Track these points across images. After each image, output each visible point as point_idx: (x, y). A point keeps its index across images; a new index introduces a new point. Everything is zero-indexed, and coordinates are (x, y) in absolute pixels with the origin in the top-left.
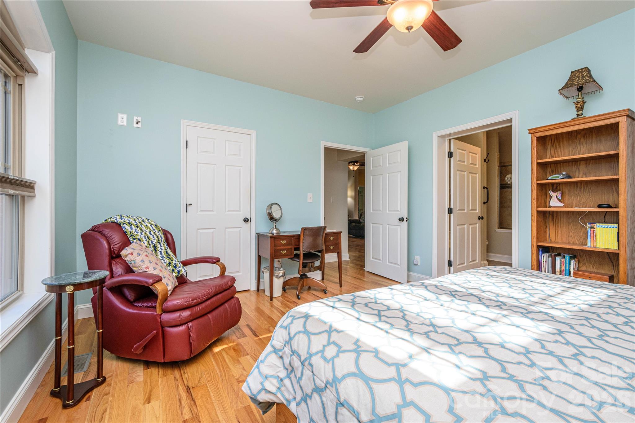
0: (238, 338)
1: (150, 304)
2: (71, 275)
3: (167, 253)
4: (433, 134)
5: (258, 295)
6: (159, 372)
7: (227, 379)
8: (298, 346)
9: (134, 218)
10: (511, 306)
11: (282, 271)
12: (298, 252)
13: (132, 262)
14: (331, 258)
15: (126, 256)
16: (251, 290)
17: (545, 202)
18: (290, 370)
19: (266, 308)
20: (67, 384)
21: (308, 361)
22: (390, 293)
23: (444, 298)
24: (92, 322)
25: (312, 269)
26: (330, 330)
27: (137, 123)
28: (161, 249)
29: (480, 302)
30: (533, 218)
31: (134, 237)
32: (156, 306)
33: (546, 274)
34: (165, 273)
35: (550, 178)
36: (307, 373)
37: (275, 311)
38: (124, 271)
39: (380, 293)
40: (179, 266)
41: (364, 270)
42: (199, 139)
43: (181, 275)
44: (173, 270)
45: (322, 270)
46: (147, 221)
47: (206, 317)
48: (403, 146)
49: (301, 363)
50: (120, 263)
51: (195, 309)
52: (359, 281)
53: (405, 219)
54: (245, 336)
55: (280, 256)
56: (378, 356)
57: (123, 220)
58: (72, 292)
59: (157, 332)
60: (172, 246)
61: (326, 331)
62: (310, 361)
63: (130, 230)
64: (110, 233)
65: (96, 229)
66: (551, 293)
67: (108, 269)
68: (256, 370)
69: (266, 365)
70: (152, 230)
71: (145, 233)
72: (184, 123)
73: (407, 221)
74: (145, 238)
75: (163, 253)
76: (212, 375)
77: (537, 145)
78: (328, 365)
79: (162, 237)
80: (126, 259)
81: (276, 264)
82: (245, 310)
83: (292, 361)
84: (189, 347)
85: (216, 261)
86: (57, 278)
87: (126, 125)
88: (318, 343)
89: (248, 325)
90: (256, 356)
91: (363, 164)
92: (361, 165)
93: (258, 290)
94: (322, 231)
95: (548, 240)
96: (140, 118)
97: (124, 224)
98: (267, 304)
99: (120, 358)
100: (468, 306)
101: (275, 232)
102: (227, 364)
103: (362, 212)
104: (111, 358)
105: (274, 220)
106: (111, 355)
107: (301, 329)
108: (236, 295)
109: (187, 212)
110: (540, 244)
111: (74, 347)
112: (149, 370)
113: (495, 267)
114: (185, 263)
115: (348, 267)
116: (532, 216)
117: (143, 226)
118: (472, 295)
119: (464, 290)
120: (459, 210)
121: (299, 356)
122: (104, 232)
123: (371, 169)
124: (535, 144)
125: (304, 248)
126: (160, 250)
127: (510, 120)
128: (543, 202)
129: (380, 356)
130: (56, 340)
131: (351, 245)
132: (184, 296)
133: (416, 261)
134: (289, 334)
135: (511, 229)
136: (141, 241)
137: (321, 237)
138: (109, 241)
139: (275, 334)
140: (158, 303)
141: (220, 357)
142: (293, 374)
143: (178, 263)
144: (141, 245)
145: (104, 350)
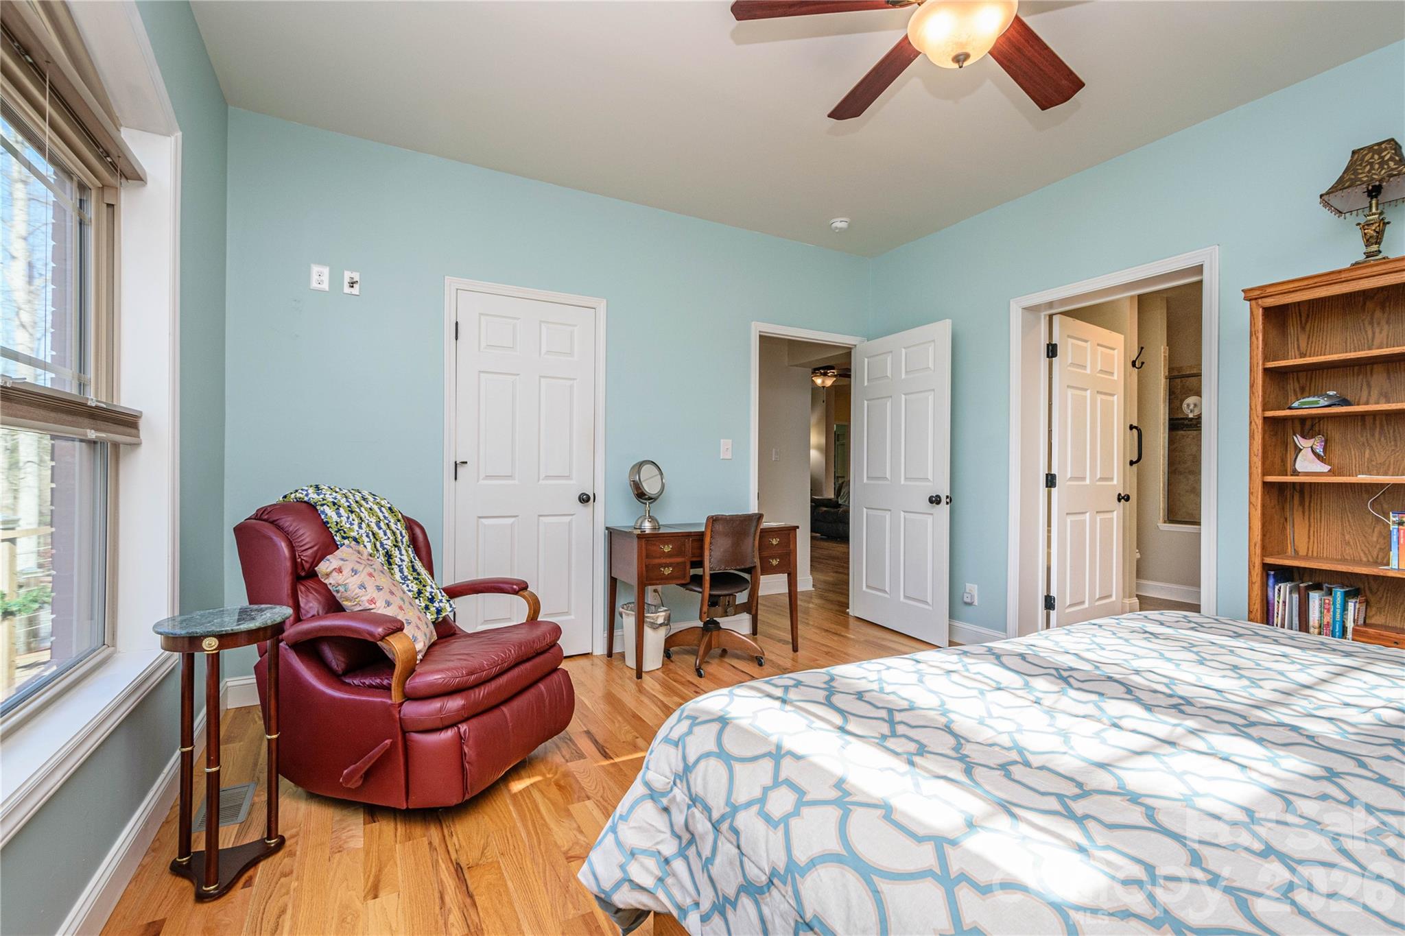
0: (567, 761)
1: (378, 681)
2: (212, 614)
3: (414, 570)
4: (1011, 303)
5: (610, 665)
6: (396, 829)
7: (543, 851)
8: (705, 787)
9: (345, 491)
10: (1207, 708)
11: (663, 614)
12: (699, 571)
13: (341, 589)
14: (772, 585)
15: (328, 575)
16: (595, 654)
17: (1284, 461)
18: (688, 840)
19: (628, 695)
20: (204, 849)
21: (729, 821)
22: (914, 670)
23: (1041, 684)
24: (256, 716)
25: (730, 610)
26: (778, 755)
27: (352, 284)
28: (402, 561)
29: (1129, 697)
30: (1253, 500)
31: (345, 533)
32: (390, 685)
33: (1286, 630)
34: (411, 614)
35: (1296, 404)
36: (727, 849)
37: (646, 700)
38: (324, 608)
39: (891, 670)
40: (440, 598)
41: (848, 614)
42: (483, 318)
43: (444, 618)
44: (427, 608)
45: (754, 612)
46: (371, 498)
47: (497, 713)
48: (941, 331)
49: (713, 825)
50: (316, 590)
51: (475, 693)
52: (836, 638)
53: (944, 500)
54: (581, 756)
55: (657, 580)
56: (892, 817)
57: (322, 496)
58: (214, 652)
59: (391, 743)
60: (424, 553)
61: (768, 754)
62: (732, 822)
63: (335, 518)
64: (295, 524)
65: (266, 516)
66: (1303, 678)
67: (291, 602)
68: (611, 837)
69: (631, 825)
70: (382, 518)
71: (368, 525)
72: (451, 283)
73: (947, 503)
74: (368, 536)
75: (405, 570)
76: (511, 842)
77: (1264, 327)
78: (775, 834)
79: (404, 534)
80: (326, 582)
81: (650, 598)
82: (583, 698)
83: (690, 821)
84: (460, 777)
85: (518, 588)
86: (185, 620)
87: (327, 289)
88: (751, 780)
89: (588, 733)
90: (606, 801)
91: (845, 373)
92: (841, 375)
93: (610, 654)
94: (754, 523)
95: (1290, 551)
96: (358, 274)
97: (324, 505)
98: (631, 686)
99: (314, 796)
100: (1100, 704)
101: (647, 526)
102: (542, 818)
103: (843, 483)
104: (294, 796)
105: (646, 499)
106: (295, 789)
107: (711, 746)
108: (564, 665)
109: (456, 479)
110: (1269, 560)
111: (219, 771)
112: (376, 826)
113: (1162, 614)
114: (453, 592)
115: (811, 605)
116: (1251, 493)
117: (363, 509)
118: (1110, 679)
119: (1087, 667)
120: (1072, 479)
121: (707, 809)
122: (281, 523)
123: (866, 384)
124: (1260, 327)
125: (712, 561)
126: (400, 563)
127: (1199, 269)
128: (1278, 461)
129: (895, 817)
130: (183, 754)
131: (816, 558)
132: (450, 664)
133: (969, 596)
134: (684, 758)
135: (1199, 523)
136: (358, 542)
137: (751, 539)
138: (291, 542)
139: (652, 756)
140: (394, 678)
141: (527, 801)
142: (693, 849)
143: (438, 591)
144: (359, 552)
145: (280, 777)
